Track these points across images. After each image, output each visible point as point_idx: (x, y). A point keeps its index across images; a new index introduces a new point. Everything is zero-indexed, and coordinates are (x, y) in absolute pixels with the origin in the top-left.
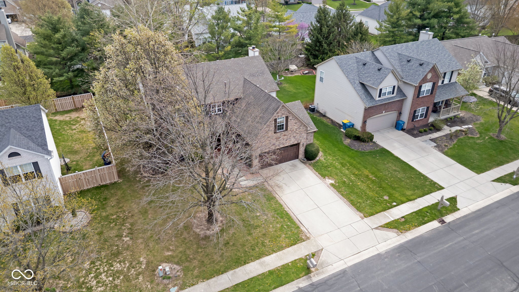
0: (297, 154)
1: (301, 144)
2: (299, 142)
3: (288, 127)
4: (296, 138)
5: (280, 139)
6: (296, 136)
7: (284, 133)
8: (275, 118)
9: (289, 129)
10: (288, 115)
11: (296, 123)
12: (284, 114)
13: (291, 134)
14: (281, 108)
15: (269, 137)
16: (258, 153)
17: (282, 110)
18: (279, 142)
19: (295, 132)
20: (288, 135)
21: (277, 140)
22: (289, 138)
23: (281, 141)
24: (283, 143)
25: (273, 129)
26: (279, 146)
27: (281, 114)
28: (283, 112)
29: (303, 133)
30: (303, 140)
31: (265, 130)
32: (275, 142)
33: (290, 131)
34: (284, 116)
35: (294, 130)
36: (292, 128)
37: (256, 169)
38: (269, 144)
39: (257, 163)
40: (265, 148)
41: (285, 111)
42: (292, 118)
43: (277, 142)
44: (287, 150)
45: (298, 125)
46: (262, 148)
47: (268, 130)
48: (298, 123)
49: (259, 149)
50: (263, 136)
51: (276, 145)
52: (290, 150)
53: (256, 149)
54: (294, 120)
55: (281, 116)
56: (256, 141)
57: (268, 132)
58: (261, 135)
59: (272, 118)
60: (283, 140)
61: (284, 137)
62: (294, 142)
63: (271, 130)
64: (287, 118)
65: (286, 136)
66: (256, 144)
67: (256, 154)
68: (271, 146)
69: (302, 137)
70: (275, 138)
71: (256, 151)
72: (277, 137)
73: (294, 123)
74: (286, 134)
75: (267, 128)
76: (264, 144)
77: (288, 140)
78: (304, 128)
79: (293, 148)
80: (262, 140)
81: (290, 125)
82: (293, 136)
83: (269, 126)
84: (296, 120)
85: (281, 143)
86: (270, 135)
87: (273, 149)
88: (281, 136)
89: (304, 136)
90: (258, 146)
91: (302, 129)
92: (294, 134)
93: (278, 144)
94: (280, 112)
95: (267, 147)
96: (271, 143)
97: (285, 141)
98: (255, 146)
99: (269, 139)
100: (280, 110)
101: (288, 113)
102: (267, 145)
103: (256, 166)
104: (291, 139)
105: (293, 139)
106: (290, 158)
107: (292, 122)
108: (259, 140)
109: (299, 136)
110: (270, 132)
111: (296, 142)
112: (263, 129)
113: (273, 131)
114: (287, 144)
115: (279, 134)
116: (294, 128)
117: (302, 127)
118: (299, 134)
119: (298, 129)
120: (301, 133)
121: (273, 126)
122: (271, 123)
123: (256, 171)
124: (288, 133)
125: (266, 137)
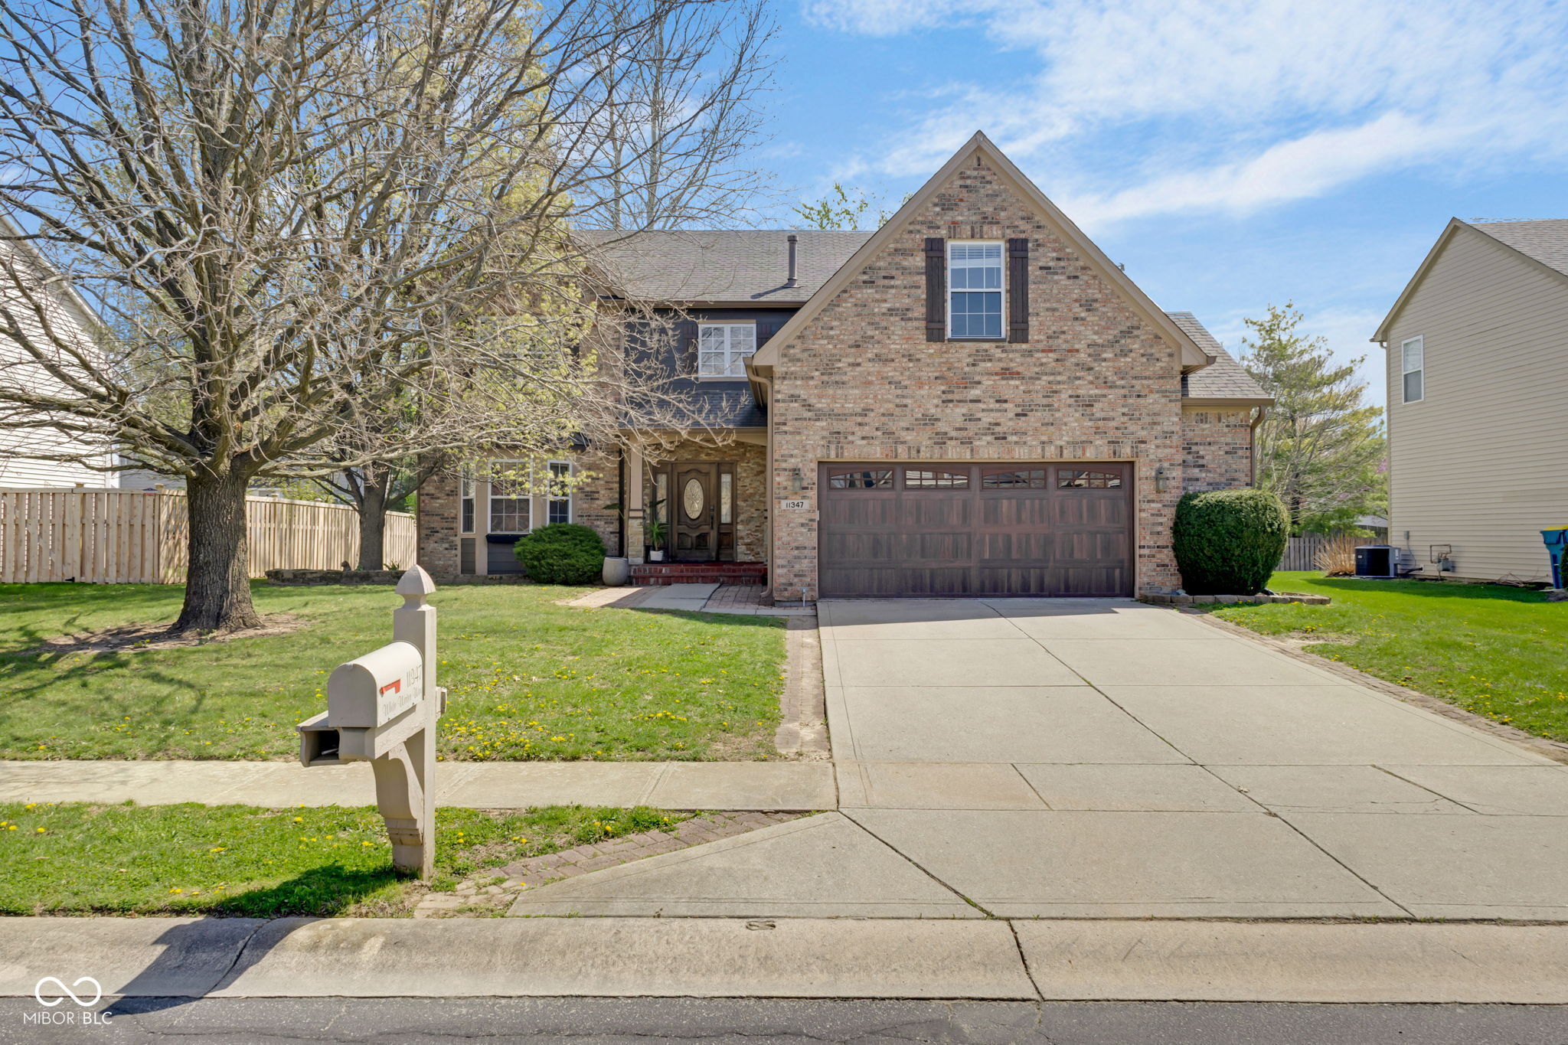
0: (1126, 556)
1: (1143, 471)
2: (1126, 453)
3: (1033, 321)
4: (1098, 410)
5: (975, 393)
6: (1097, 398)
7: (998, 353)
8: (934, 234)
9: (1033, 335)
10: (1026, 230)
11: (1089, 305)
12: (998, 223)
13: (1059, 378)
14: (975, 178)
15: (893, 360)
16: (810, 456)
17: (977, 191)
18: (963, 409)
19: (1090, 369)
20: (1031, 378)
21: (950, 397)
22: (1045, 401)
23: (985, 414)
24: (997, 429)
25: (920, 311)
26: (967, 442)
27: (974, 218)
28: (991, 209)
29: (1151, 392)
30: (1157, 447)
31: (859, 302)
32: (937, 406)
33: (1051, 355)
34: (997, 238)
35: (1077, 351)
36: (1063, 336)
37: (795, 576)
38: (891, 406)
39: (802, 525)
40: (864, 434)
41: (999, 199)
42: (1053, 259)
43: (948, 411)
44: (1037, 502)
45: (1103, 323)
46: (841, 429)
47: (884, 310)
48: (1104, 309)
49: (818, 424)
50: (851, 343)
51: (942, 427)
52: (1062, 512)
53: (797, 423)
54: (1076, 277)
55: (973, 229)
56: (799, 364)
57: (884, 324)
58: (832, 328)
59: (911, 232)
60: (998, 405)
61: (1004, 382)
62: (1084, 438)
63: (904, 314)
64: (1018, 251)
65: (1018, 382)
66: (799, 382)
67: (792, 456)
68: (908, 429)
69: (1148, 419)
70: (936, 378)
71: (798, 438)
72: (949, 369)
73: (1076, 301)
74: (1020, 369)
75: (869, 291)
76: (851, 399)
77: (1034, 419)
78: (1157, 356)
79: (1085, 502)
80: (840, 365)
81: (1048, 310)
82: (1071, 396)
83: (885, 277)
84: (1086, 278)
85: (981, 425)
86: (895, 345)
87: (918, 451)
88: (978, 369)
89: (1160, 419)
90: (813, 401)
91: (1143, 355)
92: (1077, 382)
93: (958, 425)
94: (962, 204)
95: (877, 429)
96: (906, 406)
97: (1010, 419)
98: (792, 396)
99: (889, 371)
100: (966, 187)
101: (1023, 218)
102: (872, 414)
103: (797, 548)
104: (1058, 415)
105: (1077, 415)
106: (1071, 572)
107: (1055, 291)
108: (818, 360)
109: (1125, 410)
110: (897, 327)
111: (1098, 442)
112: (845, 291)
113: (916, 319)
114: (1025, 443)
115: (961, 354)
116: (1077, 336)
117: (1136, 346)
118: (1123, 392)
119: (1110, 350)
120: (1138, 387)
121: (919, 287)
122: (905, 263)
123: (791, 584)
124: (1029, 359)
125: (870, 355)
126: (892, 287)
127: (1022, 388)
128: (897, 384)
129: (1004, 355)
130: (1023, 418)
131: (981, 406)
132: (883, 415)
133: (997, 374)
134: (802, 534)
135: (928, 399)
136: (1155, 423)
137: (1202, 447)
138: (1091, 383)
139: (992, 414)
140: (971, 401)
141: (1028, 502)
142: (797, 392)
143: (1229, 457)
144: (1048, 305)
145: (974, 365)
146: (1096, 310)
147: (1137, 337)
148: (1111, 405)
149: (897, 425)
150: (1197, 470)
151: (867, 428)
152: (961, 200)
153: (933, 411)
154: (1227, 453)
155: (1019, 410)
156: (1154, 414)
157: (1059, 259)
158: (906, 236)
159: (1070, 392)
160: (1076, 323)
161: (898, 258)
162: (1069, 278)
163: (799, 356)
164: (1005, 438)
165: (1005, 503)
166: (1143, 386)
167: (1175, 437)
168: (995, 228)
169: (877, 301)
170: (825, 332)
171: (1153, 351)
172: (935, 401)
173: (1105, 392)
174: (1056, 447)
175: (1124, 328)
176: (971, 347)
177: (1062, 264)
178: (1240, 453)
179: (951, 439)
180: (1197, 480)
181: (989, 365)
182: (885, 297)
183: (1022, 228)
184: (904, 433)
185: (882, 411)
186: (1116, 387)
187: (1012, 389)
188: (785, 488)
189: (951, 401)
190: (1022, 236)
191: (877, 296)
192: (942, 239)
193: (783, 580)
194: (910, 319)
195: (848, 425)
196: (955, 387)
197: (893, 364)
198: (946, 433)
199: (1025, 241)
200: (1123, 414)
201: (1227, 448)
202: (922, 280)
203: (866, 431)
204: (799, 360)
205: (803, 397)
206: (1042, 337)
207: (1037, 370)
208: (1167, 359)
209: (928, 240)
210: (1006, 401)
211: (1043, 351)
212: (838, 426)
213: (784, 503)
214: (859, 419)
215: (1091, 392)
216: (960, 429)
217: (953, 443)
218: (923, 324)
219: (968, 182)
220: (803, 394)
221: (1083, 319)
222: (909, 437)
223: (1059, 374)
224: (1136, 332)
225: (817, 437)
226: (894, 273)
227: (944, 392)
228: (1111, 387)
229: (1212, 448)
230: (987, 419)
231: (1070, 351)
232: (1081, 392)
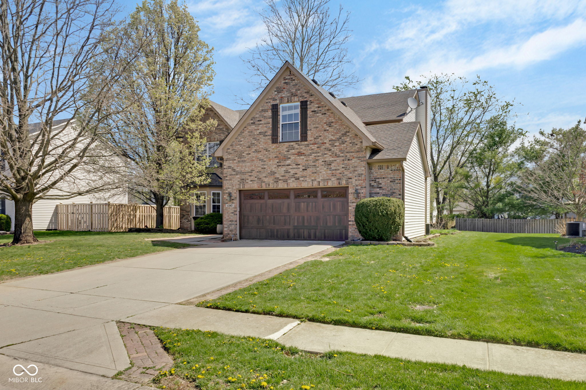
1: (351, 190)
2: (344, 183)
3: (309, 133)
4: (333, 166)
5: (288, 162)
6: (332, 162)
7: (296, 146)
8: (275, 103)
9: (309, 138)
10: (307, 97)
11: (330, 125)
12: (297, 95)
13: (318, 154)
14: (289, 79)
15: (261, 152)
16: (234, 188)
17: (290, 84)
18: (284, 169)
19: (330, 150)
20: (308, 155)
21: (280, 164)
22: (313, 164)
23: (292, 170)
24: (296, 176)
25: (270, 132)
26: (285, 181)
27: (288, 95)
28: (294, 91)
29: (354, 158)
30: (356, 180)
31: (250, 131)
32: (275, 168)
33: (316, 145)
34: (296, 102)
35: (325, 143)
36: (320, 138)
37: (230, 231)
38: (260, 168)
39: (232, 213)
40: (252, 179)
41: (297, 86)
42: (316, 107)
43: (279, 169)
44: (314, 204)
45: (335, 131)
46: (244, 178)
47: (258, 133)
48: (336, 126)
49: (237, 176)
50: (247, 146)
51: (277, 175)
52: (323, 207)
53: (230, 176)
54: (325, 114)
55: (288, 99)
56: (231, 155)
57: (258, 138)
58: (241, 141)
59: (267, 103)
60: (296, 166)
61: (299, 157)
62: (327, 178)
63: (264, 134)
64: (304, 105)
65: (303, 157)
66: (231, 162)
67: (229, 188)
68: (265, 177)
69: (352, 169)
70: (275, 157)
71: (231, 182)
72: (280, 154)
73: (325, 123)
74: (304, 152)
75: (253, 126)
76: (246, 167)
77: (309, 171)
78: (356, 143)
79: (332, 203)
80: (244, 154)
81: (314, 128)
82: (323, 161)
83: (258, 121)
84: (329, 113)
85: (291, 174)
86: (262, 146)
87: (269, 185)
88: (289, 153)
89: (357, 169)
90: (235, 168)
91: (350, 143)
92: (325, 156)
93: (282, 175)
94: (285, 90)
95: (256, 177)
96: (265, 168)
97: (301, 172)
98: (229, 167)
99: (260, 156)
100: (286, 83)
101: (306, 93)
102: (254, 172)
103: (231, 221)
104: (318, 169)
105: (325, 169)
106: (326, 231)
107: (317, 120)
108: (237, 153)
109: (343, 166)
110: (262, 139)
111: (333, 179)
112: (245, 127)
113: (269, 135)
114: (306, 181)
115: (284, 147)
116: (325, 138)
117: (348, 140)
118: (342, 158)
119: (337, 142)
120: (348, 156)
121: (269, 123)
122: (265, 115)
123: (229, 234)
124: (307, 148)
125: (253, 150)
126: (261, 124)
127: (305, 159)
128: (262, 160)
129: (299, 147)
130: (305, 171)
131: (290, 167)
132: (258, 172)
133: (296, 154)
134: (232, 216)
135: (272, 166)
136: (355, 171)
137: (381, 180)
138: (331, 155)
139: (294, 170)
140: (287, 165)
141: (311, 203)
142: (230, 165)
143: (392, 183)
144: (315, 126)
145: (288, 151)
146: (333, 126)
147: (348, 136)
148: (338, 164)
149: (262, 176)
150: (378, 189)
151: (252, 177)
152: (284, 88)
153: (274, 170)
154: (391, 182)
155: (304, 168)
156: (355, 167)
157: (319, 107)
158: (265, 104)
159: (322, 160)
160: (325, 132)
161: (263, 113)
162: (322, 114)
163: (231, 152)
164: (299, 179)
165: (302, 204)
166: (350, 156)
167: (363, 176)
168: (296, 97)
169: (256, 130)
170: (239, 143)
171: (355, 141)
172: (275, 166)
173: (336, 159)
174: (317, 182)
175: (343, 133)
176: (287, 144)
177: (320, 109)
178: (397, 181)
179: (280, 180)
180: (378, 193)
181: (293, 151)
182: (258, 128)
183: (305, 96)
184: (264, 178)
185: (257, 170)
186: (340, 157)
187: (301, 160)
188: (227, 200)
189: (280, 166)
190: (306, 100)
191: (256, 128)
192: (277, 104)
193: (227, 233)
194: (266, 136)
195: (246, 176)
196: (282, 159)
197: (261, 153)
198: (278, 178)
199: (307, 101)
200: (343, 168)
201: (391, 180)
202: (270, 120)
203: (252, 178)
204: (231, 154)
205: (232, 167)
206: (312, 139)
207: (310, 152)
208: (360, 144)
209: (273, 105)
210: (299, 165)
211: (313, 144)
212: (243, 177)
213: (226, 205)
214: (250, 174)
215: (331, 159)
216: (283, 176)
217: (281, 181)
218: (270, 137)
219: (287, 81)
220: (232, 165)
221: (328, 130)
222: (266, 180)
223: (319, 153)
224: (348, 134)
225: (237, 181)
226: (261, 119)
227: (278, 162)
228: (338, 157)
229: (385, 180)
230: (292, 172)
231: (322, 143)
232: (326, 159)
